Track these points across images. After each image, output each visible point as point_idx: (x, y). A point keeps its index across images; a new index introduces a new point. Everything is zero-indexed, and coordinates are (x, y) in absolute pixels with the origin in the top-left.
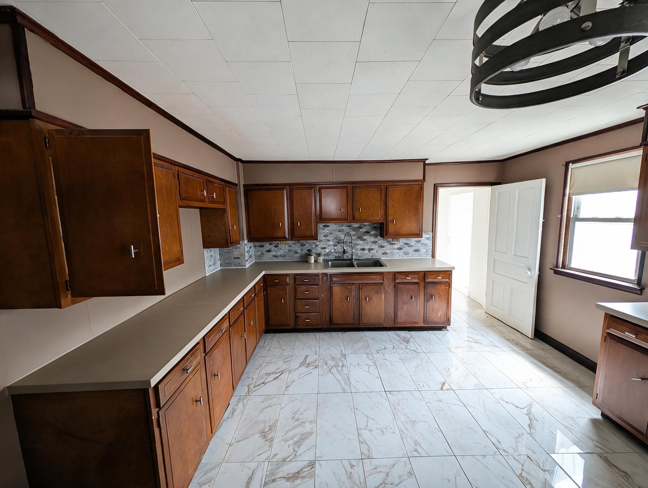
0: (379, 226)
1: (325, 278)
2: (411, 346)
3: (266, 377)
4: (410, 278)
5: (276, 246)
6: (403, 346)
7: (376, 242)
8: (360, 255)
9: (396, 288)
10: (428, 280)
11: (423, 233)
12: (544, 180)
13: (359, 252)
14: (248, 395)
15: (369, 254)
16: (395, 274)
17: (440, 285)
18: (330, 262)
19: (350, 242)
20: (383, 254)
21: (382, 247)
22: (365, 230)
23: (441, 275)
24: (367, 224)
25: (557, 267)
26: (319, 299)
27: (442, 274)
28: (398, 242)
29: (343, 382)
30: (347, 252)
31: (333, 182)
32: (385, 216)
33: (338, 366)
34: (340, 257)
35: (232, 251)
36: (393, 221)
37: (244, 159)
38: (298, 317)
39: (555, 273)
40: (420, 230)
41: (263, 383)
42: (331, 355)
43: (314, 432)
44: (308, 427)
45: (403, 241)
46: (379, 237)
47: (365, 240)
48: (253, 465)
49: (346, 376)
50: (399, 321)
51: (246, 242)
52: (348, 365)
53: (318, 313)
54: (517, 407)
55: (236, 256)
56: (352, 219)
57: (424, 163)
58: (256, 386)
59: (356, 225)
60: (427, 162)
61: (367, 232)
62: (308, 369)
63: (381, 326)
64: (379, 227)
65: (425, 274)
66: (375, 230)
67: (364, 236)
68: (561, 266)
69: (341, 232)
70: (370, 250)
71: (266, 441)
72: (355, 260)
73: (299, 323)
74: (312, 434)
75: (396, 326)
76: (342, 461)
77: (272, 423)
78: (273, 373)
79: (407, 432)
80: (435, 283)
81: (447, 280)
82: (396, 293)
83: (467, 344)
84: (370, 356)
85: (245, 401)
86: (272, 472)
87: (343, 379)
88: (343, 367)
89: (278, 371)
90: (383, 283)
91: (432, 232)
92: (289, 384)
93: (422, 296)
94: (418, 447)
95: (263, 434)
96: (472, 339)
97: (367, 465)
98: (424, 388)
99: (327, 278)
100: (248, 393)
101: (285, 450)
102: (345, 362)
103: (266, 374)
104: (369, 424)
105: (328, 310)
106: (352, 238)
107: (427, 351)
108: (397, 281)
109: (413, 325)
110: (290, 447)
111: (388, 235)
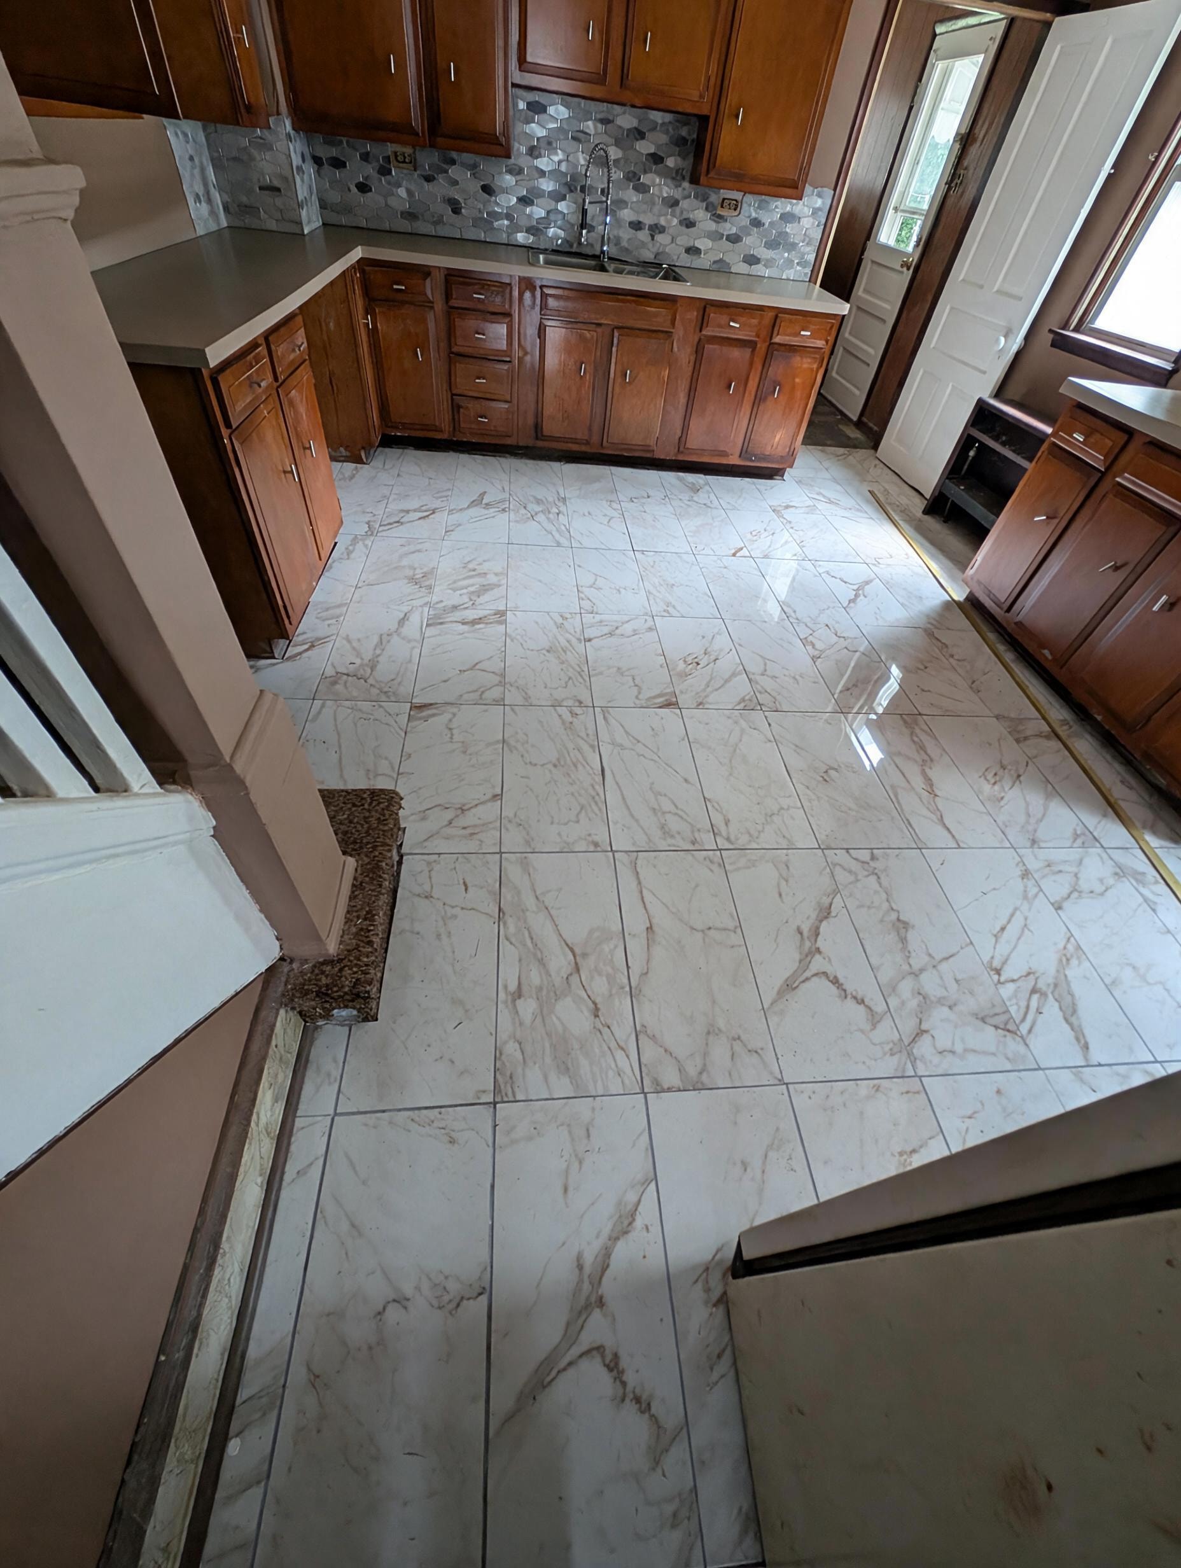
0: (695, 136)
1: (528, 296)
2: (702, 497)
3: (402, 515)
4: (738, 326)
5: (384, 171)
6: (685, 497)
7: (677, 202)
8: (626, 245)
9: (700, 354)
10: (779, 339)
11: (808, 184)
13: (626, 234)
14: (372, 535)
15: (650, 245)
16: (704, 307)
17: (802, 357)
18: (541, 257)
19: (603, 190)
20: (687, 248)
21: (689, 224)
22: (652, 149)
23: (812, 327)
24: (659, 117)
25: (1068, 324)
26: (511, 362)
27: (815, 323)
28: (736, 213)
29: (556, 534)
30: (592, 229)
32: (718, 89)
33: (549, 512)
34: (571, 242)
35: (255, 160)
36: (737, 117)
38: (459, 407)
39: (1054, 341)
40: (801, 169)
41: (398, 522)
42: (535, 497)
43: (503, 584)
44: (492, 579)
45: (748, 207)
46: (686, 184)
47: (645, 188)
49: (563, 528)
50: (688, 445)
51: (287, 126)
52: (570, 514)
53: (507, 402)
54: (845, 582)
56: (617, 86)
58: (385, 525)
59: (626, 120)
61: (657, 158)
62: (486, 512)
63: (649, 455)
64: (693, 141)
65: (777, 317)
66: (679, 154)
67: (645, 172)
68: (1072, 328)
69: (579, 140)
70: (656, 229)
71: (420, 587)
72: (609, 258)
73: (462, 425)
74: (499, 586)
75: (681, 458)
76: (548, 613)
77: (425, 570)
78: (415, 511)
79: (658, 594)
80: (792, 349)
81: (820, 343)
82: (697, 365)
83: (810, 503)
84: (615, 505)
85: (367, 542)
86: (436, 616)
87: (558, 530)
88: (558, 514)
89: (424, 508)
90: (669, 334)
91: (835, 190)
92: (451, 528)
93: (753, 384)
94: (670, 609)
95: (413, 580)
96: (824, 496)
97: (588, 618)
98: (704, 552)
99: (534, 296)
100: (369, 533)
101: (455, 599)
102: (563, 509)
103: (403, 511)
104: (597, 583)
105: (532, 397)
106: (609, 177)
107: (729, 507)
108: (708, 332)
109: (716, 460)
110: (464, 596)
111: (712, 174)
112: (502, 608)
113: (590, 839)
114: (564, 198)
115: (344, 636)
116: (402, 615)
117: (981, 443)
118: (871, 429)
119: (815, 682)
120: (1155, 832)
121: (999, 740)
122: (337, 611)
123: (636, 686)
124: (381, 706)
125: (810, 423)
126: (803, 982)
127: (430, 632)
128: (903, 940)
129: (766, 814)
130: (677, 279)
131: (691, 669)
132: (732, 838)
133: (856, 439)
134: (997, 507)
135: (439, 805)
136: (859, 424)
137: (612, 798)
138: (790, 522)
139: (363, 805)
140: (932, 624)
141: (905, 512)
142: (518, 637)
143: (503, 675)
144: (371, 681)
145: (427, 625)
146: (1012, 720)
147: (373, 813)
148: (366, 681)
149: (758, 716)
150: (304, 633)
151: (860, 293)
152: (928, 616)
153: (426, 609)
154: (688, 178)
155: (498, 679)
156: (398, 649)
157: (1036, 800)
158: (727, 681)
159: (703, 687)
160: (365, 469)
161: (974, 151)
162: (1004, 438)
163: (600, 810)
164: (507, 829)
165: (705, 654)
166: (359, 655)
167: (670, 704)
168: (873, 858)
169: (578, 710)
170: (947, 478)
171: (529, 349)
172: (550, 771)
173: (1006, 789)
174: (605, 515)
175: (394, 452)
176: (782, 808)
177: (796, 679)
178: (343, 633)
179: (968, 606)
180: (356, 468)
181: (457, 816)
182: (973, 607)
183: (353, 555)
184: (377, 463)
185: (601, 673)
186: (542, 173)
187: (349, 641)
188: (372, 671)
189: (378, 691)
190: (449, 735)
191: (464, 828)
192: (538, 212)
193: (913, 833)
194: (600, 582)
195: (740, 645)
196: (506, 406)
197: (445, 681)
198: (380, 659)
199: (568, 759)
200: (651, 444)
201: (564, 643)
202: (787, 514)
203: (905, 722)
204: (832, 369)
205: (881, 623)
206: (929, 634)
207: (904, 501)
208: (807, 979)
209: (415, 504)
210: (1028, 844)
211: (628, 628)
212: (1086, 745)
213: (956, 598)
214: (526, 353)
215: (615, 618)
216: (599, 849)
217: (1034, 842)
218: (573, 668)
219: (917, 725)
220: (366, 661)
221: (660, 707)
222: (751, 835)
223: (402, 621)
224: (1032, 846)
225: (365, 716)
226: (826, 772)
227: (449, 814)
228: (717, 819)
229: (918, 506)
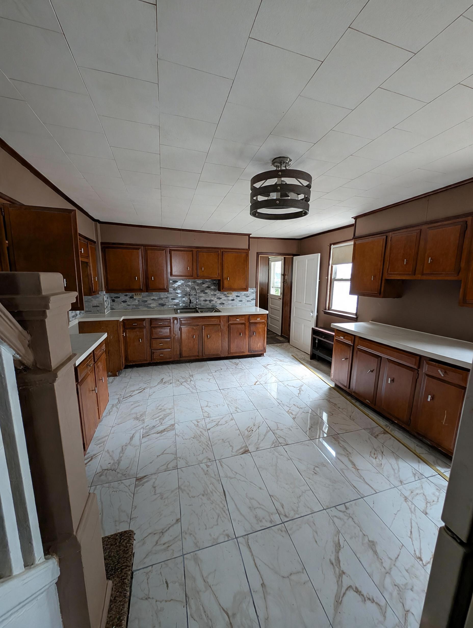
0: (217, 282)
1: (176, 321)
2: (240, 366)
3: (132, 393)
4: (239, 320)
5: (132, 297)
6: (233, 367)
7: (215, 295)
8: (202, 305)
9: (229, 328)
10: (251, 321)
11: (249, 288)
12: (319, 254)
13: (202, 303)
14: (120, 403)
15: (210, 304)
16: (228, 317)
17: (259, 324)
18: (179, 311)
19: (195, 295)
20: (220, 304)
21: (220, 299)
22: (207, 286)
24: (208, 280)
25: (326, 309)
26: (171, 338)
27: (260, 316)
28: (231, 295)
29: (191, 389)
30: (193, 303)
31: (181, 246)
32: (221, 275)
33: (187, 381)
34: (187, 307)
35: (92, 301)
36: (227, 279)
37: (101, 220)
38: (154, 353)
39: (324, 314)
40: (246, 285)
41: (130, 396)
42: (181, 376)
43: (173, 413)
44: (168, 411)
45: (235, 294)
46: (217, 291)
47: (206, 293)
48: (133, 432)
49: (193, 386)
50: (231, 352)
51: (104, 292)
52: (195, 380)
53: (170, 349)
54: (295, 387)
55: (96, 305)
56: (196, 276)
57: (249, 236)
58: (125, 398)
59: (199, 281)
60: (251, 236)
61: (208, 287)
62: (164, 385)
63: (219, 357)
64: (217, 284)
65: (249, 316)
66: (214, 286)
67: (206, 290)
68: (327, 309)
69: (187, 286)
70: (210, 301)
71: (139, 421)
72: (198, 308)
73: (154, 358)
74: (171, 414)
75: (229, 355)
76: (191, 421)
77: (141, 413)
78: (137, 390)
79: (232, 405)
80: (256, 323)
81: (264, 321)
82: (229, 331)
83: (275, 362)
84: (210, 375)
85: (117, 406)
86: (146, 433)
87: (191, 387)
88: (190, 381)
89: (140, 389)
90: (220, 324)
91: (256, 288)
92: (151, 394)
93: (247, 333)
94: (237, 410)
95: (137, 419)
96: (278, 359)
97: (207, 420)
98: (244, 385)
99: (177, 321)
100: (119, 402)
101: (153, 423)
102: (192, 379)
103: (131, 391)
104: (208, 405)
105: (178, 347)
106: (196, 291)
107: (249, 368)
108: (230, 322)
109: (241, 354)
110: (157, 421)
111: (223, 289)
112: (173, 423)
113: (225, 533)
114: (184, 297)
115: (107, 450)
116: (132, 435)
117: (318, 339)
118: (286, 337)
119: (297, 429)
120: (440, 466)
121: (369, 438)
122: (103, 440)
123: (231, 446)
124: (122, 483)
125: (267, 338)
126: (343, 596)
127: (144, 440)
128: (375, 552)
129: (297, 497)
130: (220, 311)
131: (250, 434)
132: (287, 515)
133: (282, 340)
134: (331, 356)
135: (150, 534)
136: (282, 336)
137: (231, 506)
138: (270, 370)
139: (116, 544)
140: (328, 397)
141: (304, 360)
142: (181, 435)
143: (176, 454)
144: (118, 470)
145: (142, 438)
146: (369, 429)
147: (122, 547)
148: (115, 471)
149: (280, 449)
150: (89, 453)
151: (270, 305)
152: (325, 394)
153: (142, 430)
154: (217, 289)
155: (173, 456)
156: (130, 452)
157: (393, 461)
158: (265, 435)
159: (257, 441)
160: (117, 378)
161: (286, 277)
162: (324, 337)
163: (227, 515)
164: (185, 539)
165: (254, 425)
166: (113, 459)
167: (246, 452)
168: (347, 508)
169: (209, 464)
170: (313, 349)
171: (176, 334)
172: (201, 499)
173: (381, 460)
174: (208, 379)
175: (129, 370)
176: (303, 492)
177: (290, 429)
178: (106, 449)
179: (336, 388)
180: (114, 378)
181: (160, 537)
182: (338, 388)
183: (111, 413)
184: (122, 375)
185: (216, 444)
186: (178, 293)
187: (109, 453)
188: (118, 465)
189: (121, 475)
190: (154, 491)
191: (164, 544)
192: (177, 301)
193: (356, 490)
194: (210, 404)
195: (266, 419)
196: (170, 350)
197: (151, 463)
198: (122, 458)
199: (208, 490)
200: (219, 353)
201: (199, 433)
202: (268, 367)
203: (334, 438)
204: (269, 322)
205: (311, 400)
206: (329, 401)
207: (303, 356)
208: (344, 594)
209: (137, 387)
210: (400, 484)
211: (223, 422)
212: (398, 434)
213: (332, 386)
214: (176, 335)
215: (218, 417)
216: (230, 538)
217: (401, 482)
218: (205, 444)
219: (339, 439)
220: (116, 461)
221: (242, 454)
222: (294, 511)
223: (132, 438)
224: (402, 485)
225: (115, 490)
226: (314, 469)
227: (156, 537)
228: (278, 505)
229: (308, 358)
